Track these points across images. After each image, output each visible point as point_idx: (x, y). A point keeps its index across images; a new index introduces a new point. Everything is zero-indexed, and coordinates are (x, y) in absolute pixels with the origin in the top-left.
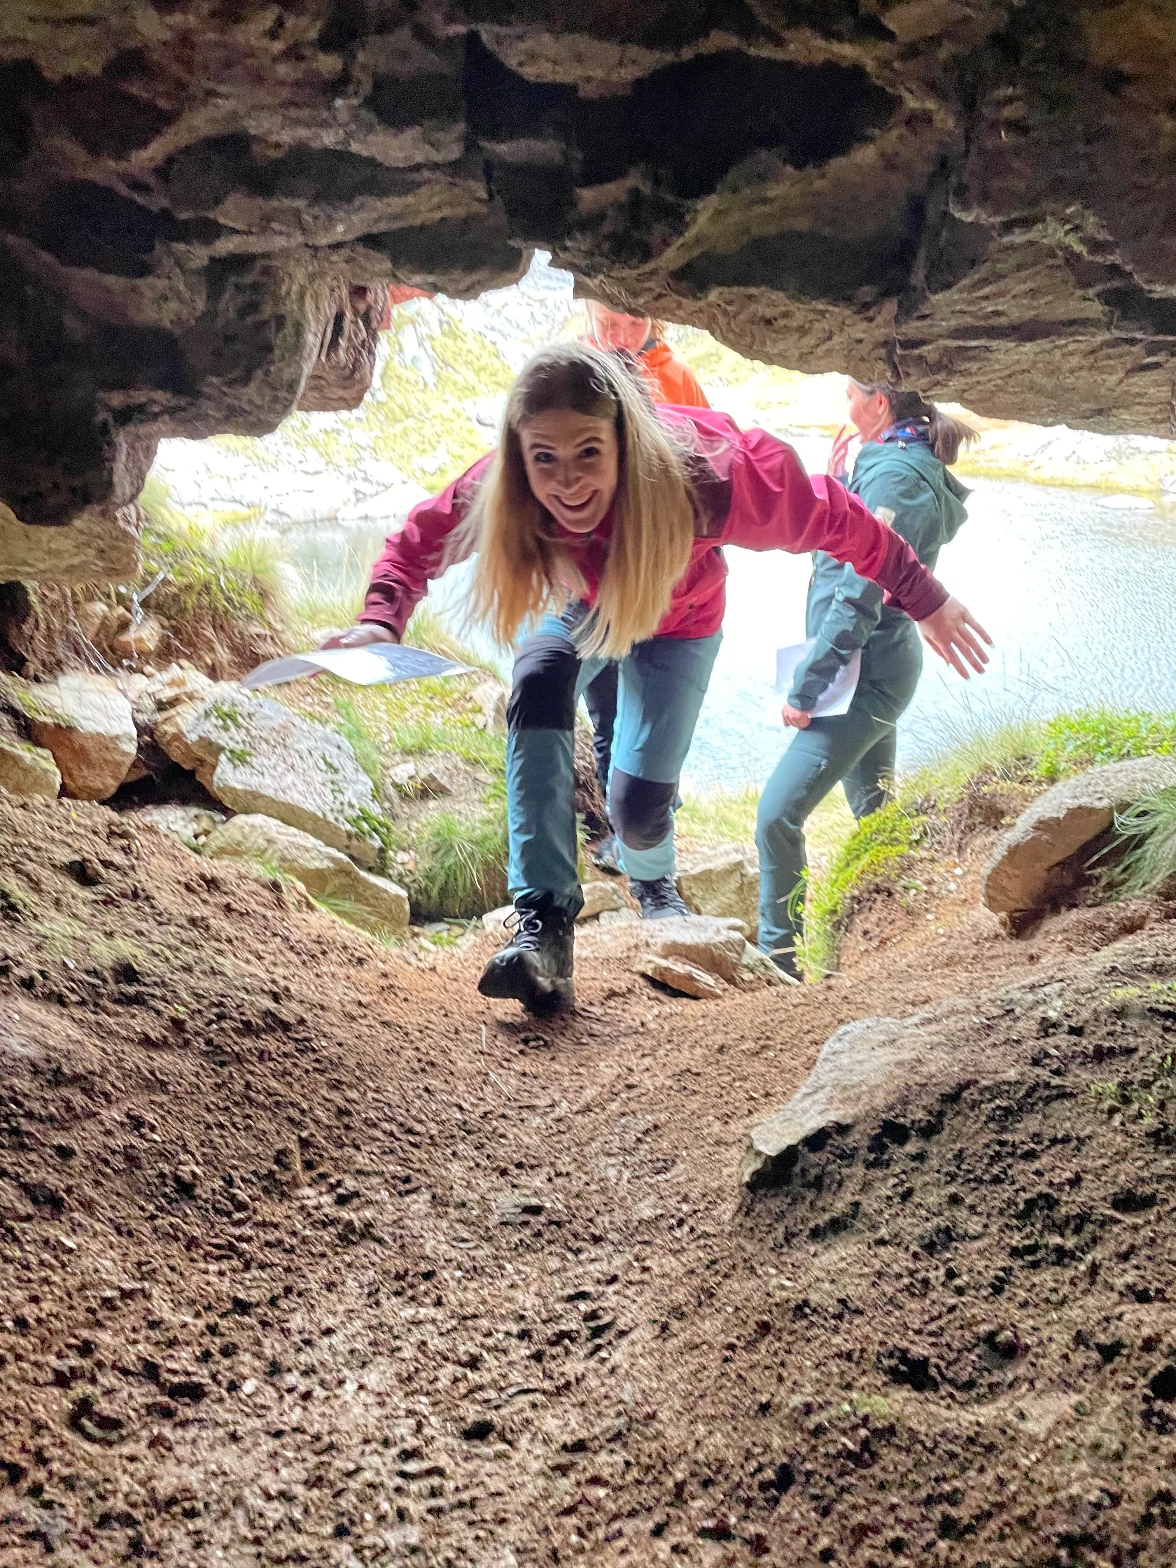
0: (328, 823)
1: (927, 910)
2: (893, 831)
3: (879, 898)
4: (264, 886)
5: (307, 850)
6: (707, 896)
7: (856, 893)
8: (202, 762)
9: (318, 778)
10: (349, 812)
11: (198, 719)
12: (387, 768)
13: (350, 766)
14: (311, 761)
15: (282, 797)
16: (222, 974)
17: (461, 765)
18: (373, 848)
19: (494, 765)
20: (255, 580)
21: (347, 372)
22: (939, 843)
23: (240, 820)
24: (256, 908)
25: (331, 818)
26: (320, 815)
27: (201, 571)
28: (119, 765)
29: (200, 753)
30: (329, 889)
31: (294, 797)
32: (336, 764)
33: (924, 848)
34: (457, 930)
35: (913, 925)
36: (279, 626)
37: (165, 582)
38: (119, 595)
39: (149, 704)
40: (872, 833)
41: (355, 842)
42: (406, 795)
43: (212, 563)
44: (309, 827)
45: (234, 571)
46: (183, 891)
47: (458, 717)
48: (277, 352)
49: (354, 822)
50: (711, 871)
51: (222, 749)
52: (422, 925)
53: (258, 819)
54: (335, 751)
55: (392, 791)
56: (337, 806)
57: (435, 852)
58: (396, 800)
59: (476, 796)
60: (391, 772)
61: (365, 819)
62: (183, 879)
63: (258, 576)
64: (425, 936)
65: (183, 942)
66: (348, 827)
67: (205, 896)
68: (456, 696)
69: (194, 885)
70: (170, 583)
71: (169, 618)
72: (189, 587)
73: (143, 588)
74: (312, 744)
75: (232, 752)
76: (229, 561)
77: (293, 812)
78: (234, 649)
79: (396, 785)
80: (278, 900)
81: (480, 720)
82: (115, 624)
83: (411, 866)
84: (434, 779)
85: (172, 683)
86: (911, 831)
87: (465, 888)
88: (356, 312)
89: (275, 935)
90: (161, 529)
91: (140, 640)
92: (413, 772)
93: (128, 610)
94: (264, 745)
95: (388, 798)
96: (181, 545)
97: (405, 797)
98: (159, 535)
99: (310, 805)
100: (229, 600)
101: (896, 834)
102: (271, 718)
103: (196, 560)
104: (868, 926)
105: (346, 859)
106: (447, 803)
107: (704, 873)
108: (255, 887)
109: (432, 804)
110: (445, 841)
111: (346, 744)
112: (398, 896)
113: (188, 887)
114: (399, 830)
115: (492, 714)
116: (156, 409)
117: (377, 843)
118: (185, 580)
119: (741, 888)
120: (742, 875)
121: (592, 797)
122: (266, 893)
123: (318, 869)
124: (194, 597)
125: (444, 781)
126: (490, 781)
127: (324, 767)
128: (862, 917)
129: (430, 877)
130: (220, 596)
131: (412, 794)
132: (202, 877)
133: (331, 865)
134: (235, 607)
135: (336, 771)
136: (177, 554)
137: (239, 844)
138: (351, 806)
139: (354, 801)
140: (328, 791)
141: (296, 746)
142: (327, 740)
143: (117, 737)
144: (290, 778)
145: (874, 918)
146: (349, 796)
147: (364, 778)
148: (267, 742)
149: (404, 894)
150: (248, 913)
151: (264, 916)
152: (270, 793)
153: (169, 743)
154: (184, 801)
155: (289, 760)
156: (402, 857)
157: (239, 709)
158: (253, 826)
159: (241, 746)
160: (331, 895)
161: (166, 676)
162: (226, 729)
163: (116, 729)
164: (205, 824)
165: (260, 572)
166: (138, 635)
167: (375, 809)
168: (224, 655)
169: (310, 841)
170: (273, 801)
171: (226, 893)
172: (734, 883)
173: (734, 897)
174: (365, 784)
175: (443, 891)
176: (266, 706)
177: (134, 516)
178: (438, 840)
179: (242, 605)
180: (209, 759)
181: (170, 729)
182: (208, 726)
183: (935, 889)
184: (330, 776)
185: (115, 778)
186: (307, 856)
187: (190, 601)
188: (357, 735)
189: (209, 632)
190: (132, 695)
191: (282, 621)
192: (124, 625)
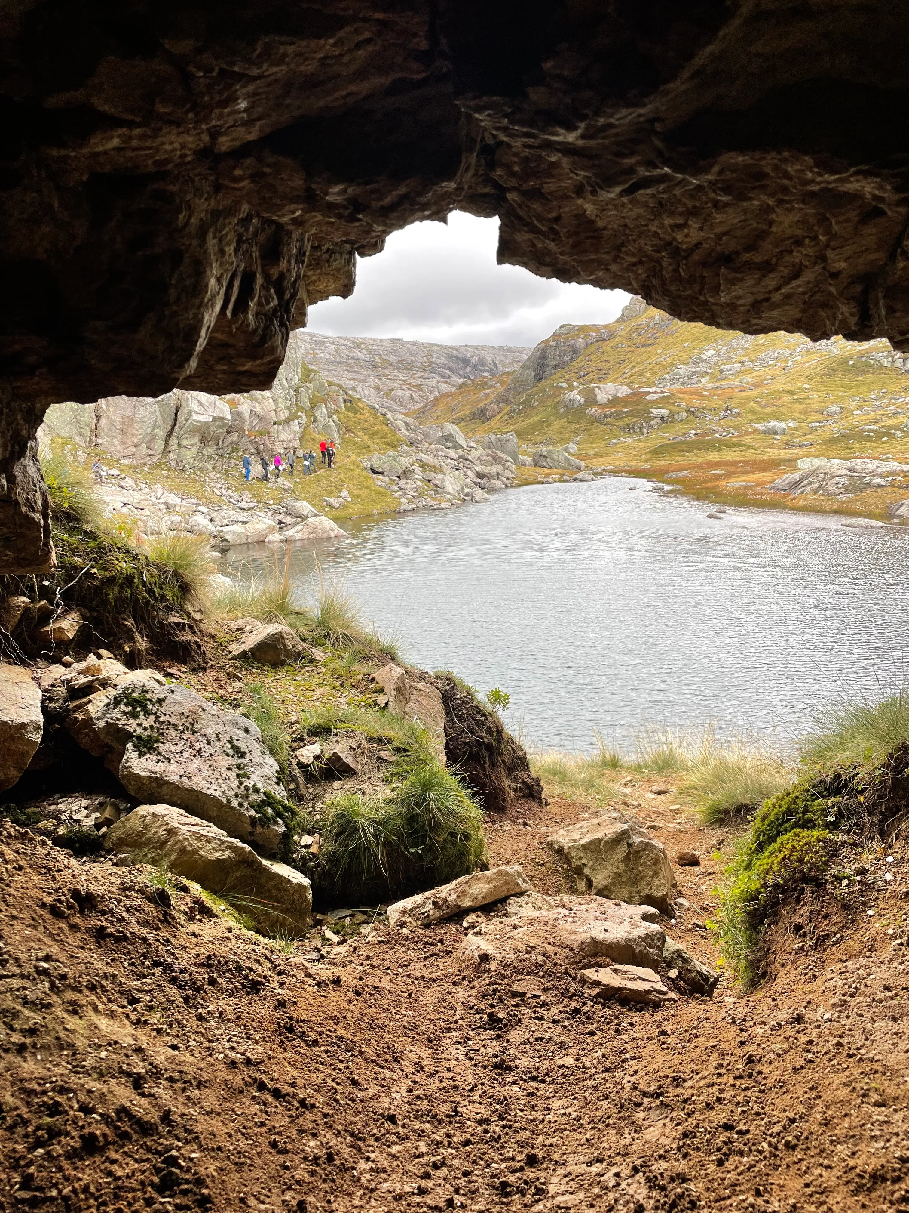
0: (233, 809)
1: (865, 903)
2: (806, 811)
3: (808, 889)
4: (150, 899)
5: (209, 841)
6: (597, 866)
7: (780, 881)
8: (111, 749)
9: (224, 762)
10: (254, 797)
11: (108, 705)
12: (295, 750)
13: (257, 748)
14: (218, 745)
15: (187, 783)
16: (71, 1045)
17: (364, 743)
18: (277, 834)
19: (396, 744)
20: (176, 574)
21: (256, 339)
22: (857, 825)
23: (143, 810)
24: (136, 929)
25: (235, 803)
26: (224, 800)
27: (124, 565)
28: (24, 755)
29: (108, 740)
30: (230, 881)
31: (200, 783)
32: (243, 748)
33: (841, 831)
34: (361, 917)
35: (853, 921)
36: (198, 616)
37: (88, 575)
38: (42, 588)
39: (61, 691)
40: (784, 814)
41: (259, 829)
42: (312, 775)
43: (135, 557)
44: (214, 814)
45: (158, 568)
46: (48, 916)
47: (361, 696)
48: (173, 293)
49: (259, 807)
50: (599, 840)
51: (129, 736)
52: (324, 913)
53: (160, 809)
54: (242, 734)
55: (297, 772)
56: (242, 791)
57: (338, 835)
58: (301, 781)
59: (380, 775)
60: (298, 753)
61: (269, 804)
62: (48, 900)
63: (181, 571)
64: (328, 925)
65: (26, 1002)
66: (252, 813)
67: (76, 920)
68: (359, 677)
69: (63, 907)
70: (92, 576)
71: (91, 610)
72: (111, 581)
73: (66, 582)
74: (221, 728)
75: (139, 738)
76: (153, 556)
77: (198, 800)
78: (152, 638)
79: (300, 765)
80: (165, 914)
81: (382, 699)
82: (36, 615)
83: (314, 849)
84: (339, 759)
85: (84, 672)
86: (825, 813)
87: (368, 871)
88: (267, 277)
89: (156, 964)
90: (88, 527)
91: (61, 630)
92: (318, 752)
93: (51, 602)
94: (172, 732)
95: (294, 779)
96: (107, 541)
97: (310, 777)
98: (86, 533)
99: (215, 790)
100: (151, 592)
101: (809, 815)
102: (181, 703)
103: (120, 556)
104: (797, 920)
105: (247, 848)
106: (351, 784)
107: (591, 842)
108: (139, 901)
109: (337, 784)
110: (350, 822)
111: (254, 727)
112: (300, 885)
113: (55, 912)
114: (303, 812)
115: (394, 693)
116: (32, 359)
117: (281, 828)
118: (107, 574)
119: (627, 858)
120: (630, 845)
121: (484, 769)
122: (151, 908)
123: (219, 860)
124: (116, 590)
125: (349, 761)
126: (393, 759)
127: (231, 752)
128: (788, 908)
129: (333, 858)
130: (142, 589)
131: (317, 774)
132: (75, 894)
133: (233, 855)
134: (156, 599)
135: (243, 755)
136: (102, 550)
137: (140, 834)
138: (257, 791)
139: (259, 785)
140: (233, 775)
141: (204, 731)
142: (235, 724)
143: (23, 726)
144: (197, 763)
145: (805, 911)
146: (255, 779)
147: (270, 761)
148: (175, 726)
149: (306, 882)
150: (125, 938)
151: (145, 939)
152: (174, 779)
153: (79, 729)
154: (88, 791)
155: (197, 746)
156: (307, 840)
157: (149, 695)
158: (154, 815)
159: (148, 732)
160: (232, 889)
161: (82, 665)
162: (136, 716)
163: (23, 717)
164: (108, 813)
165: (181, 566)
166: (57, 625)
167: (280, 792)
168: (142, 643)
169: (213, 830)
170: (178, 787)
171: (103, 913)
172: (621, 852)
173: (621, 865)
174: (271, 765)
175: (346, 874)
176: (178, 690)
177: (39, 502)
178: (342, 821)
179: (163, 598)
180: (118, 747)
181: (80, 716)
182: (116, 714)
183: (870, 879)
184: (237, 761)
185: (18, 769)
186: (209, 846)
187: (113, 593)
188: (265, 717)
189: (130, 623)
190: (46, 684)
191: (200, 611)
192: (46, 616)
